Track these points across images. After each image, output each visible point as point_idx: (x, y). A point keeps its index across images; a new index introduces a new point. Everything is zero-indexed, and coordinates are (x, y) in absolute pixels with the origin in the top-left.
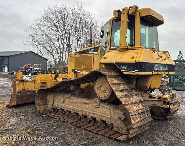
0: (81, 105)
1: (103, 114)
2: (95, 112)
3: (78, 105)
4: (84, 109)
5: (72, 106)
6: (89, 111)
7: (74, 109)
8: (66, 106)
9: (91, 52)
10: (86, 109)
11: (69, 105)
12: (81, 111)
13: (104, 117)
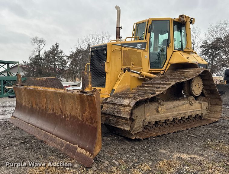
0: (179, 108)
1: (196, 109)
2: (191, 110)
3: (177, 109)
4: (182, 111)
5: (170, 112)
6: (187, 111)
7: (173, 115)
8: (164, 116)
9: (140, 48)
10: (184, 110)
11: (166, 113)
12: (181, 113)
13: (198, 111)
